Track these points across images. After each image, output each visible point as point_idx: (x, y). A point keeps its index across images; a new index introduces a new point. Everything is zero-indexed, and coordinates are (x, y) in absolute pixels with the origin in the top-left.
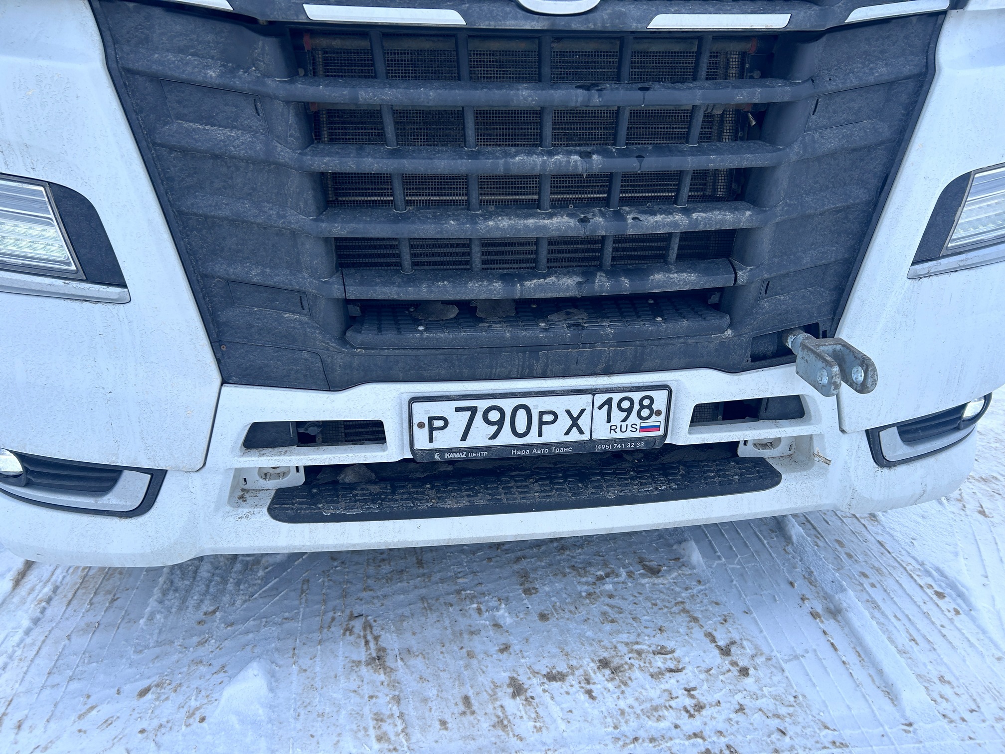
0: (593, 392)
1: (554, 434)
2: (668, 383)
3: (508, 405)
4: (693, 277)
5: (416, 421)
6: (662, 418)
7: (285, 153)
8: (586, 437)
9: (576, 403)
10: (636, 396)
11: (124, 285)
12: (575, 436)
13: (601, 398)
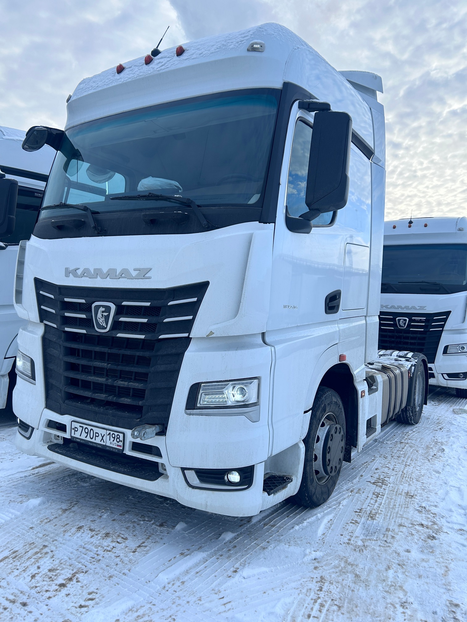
0: (106, 429)
1: (98, 440)
2: (125, 432)
3: (89, 428)
4: (129, 400)
5: (72, 428)
6: (122, 443)
7: (61, 357)
8: (104, 444)
9: (103, 432)
10: (116, 434)
11: (35, 381)
12: (102, 443)
13: (108, 432)
